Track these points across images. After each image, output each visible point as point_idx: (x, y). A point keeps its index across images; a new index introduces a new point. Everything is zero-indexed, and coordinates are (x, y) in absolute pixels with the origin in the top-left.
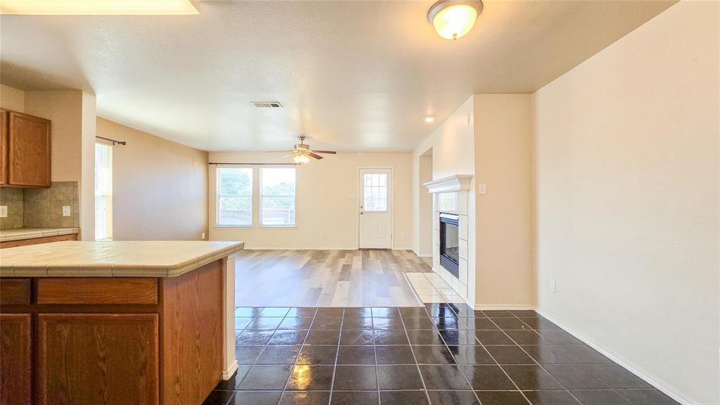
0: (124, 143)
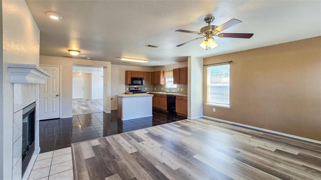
0: (232, 61)
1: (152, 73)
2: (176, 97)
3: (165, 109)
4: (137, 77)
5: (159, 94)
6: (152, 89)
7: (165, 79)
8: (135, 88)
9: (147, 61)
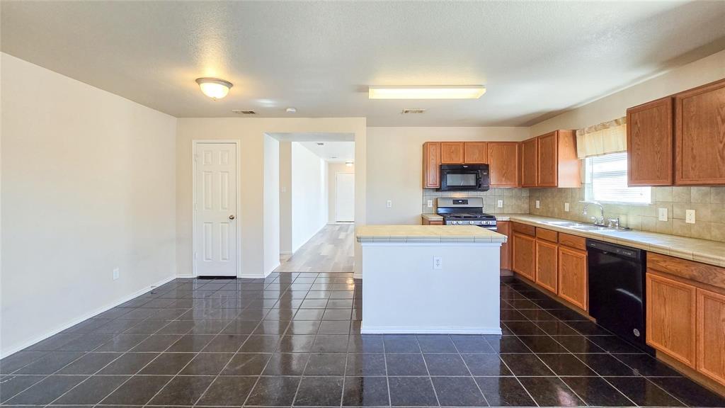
1: (520, 144)
2: (648, 256)
3: (579, 304)
4: (461, 162)
5: (548, 231)
6: (526, 206)
7: (581, 163)
8: (456, 201)
9: (480, 86)
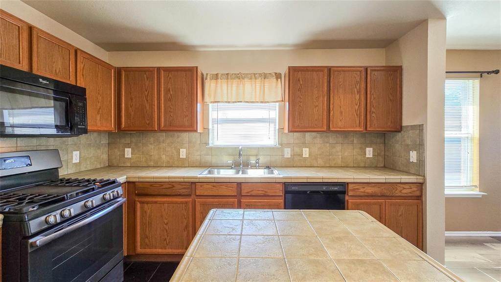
0: (497, 72)
6: (105, 157)
